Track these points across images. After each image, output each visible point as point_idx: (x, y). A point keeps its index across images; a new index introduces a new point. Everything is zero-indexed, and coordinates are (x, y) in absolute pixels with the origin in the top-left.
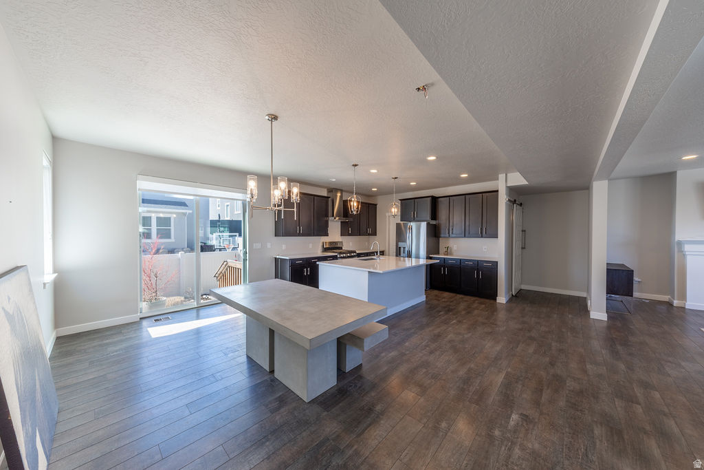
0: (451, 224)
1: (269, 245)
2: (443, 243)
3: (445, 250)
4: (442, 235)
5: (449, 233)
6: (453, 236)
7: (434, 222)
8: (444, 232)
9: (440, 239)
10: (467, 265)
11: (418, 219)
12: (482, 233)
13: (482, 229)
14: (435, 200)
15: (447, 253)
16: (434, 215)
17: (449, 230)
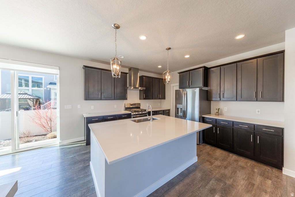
0: (222, 89)
1: (79, 106)
2: (214, 106)
3: (217, 111)
4: (213, 99)
5: (220, 97)
6: (225, 99)
7: (206, 89)
8: (215, 96)
9: (212, 101)
10: (241, 128)
11: (193, 86)
12: (256, 96)
13: (257, 93)
14: (207, 71)
15: (218, 114)
16: (206, 83)
17: (220, 94)
